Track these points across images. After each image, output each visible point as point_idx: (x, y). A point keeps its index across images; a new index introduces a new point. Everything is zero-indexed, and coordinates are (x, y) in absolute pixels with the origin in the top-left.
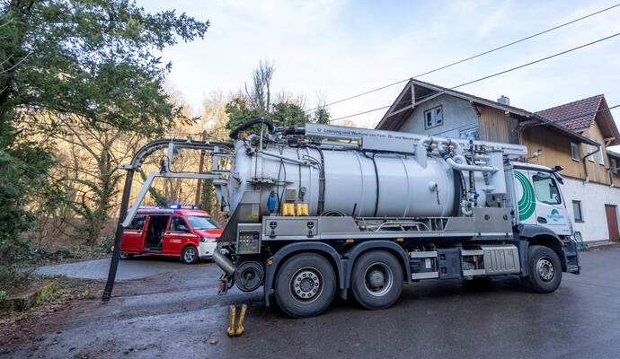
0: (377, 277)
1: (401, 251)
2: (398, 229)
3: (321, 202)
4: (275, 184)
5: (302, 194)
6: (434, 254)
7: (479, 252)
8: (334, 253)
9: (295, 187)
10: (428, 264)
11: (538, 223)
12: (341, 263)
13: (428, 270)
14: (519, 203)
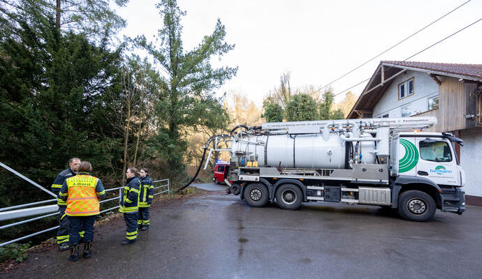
0: (289, 196)
1: (302, 185)
2: (303, 174)
3: (266, 161)
4: (245, 154)
5: (257, 158)
6: (322, 188)
7: (356, 190)
8: (267, 183)
9: (253, 155)
10: (319, 193)
11: (418, 175)
12: (270, 188)
13: (319, 196)
14: (400, 161)
